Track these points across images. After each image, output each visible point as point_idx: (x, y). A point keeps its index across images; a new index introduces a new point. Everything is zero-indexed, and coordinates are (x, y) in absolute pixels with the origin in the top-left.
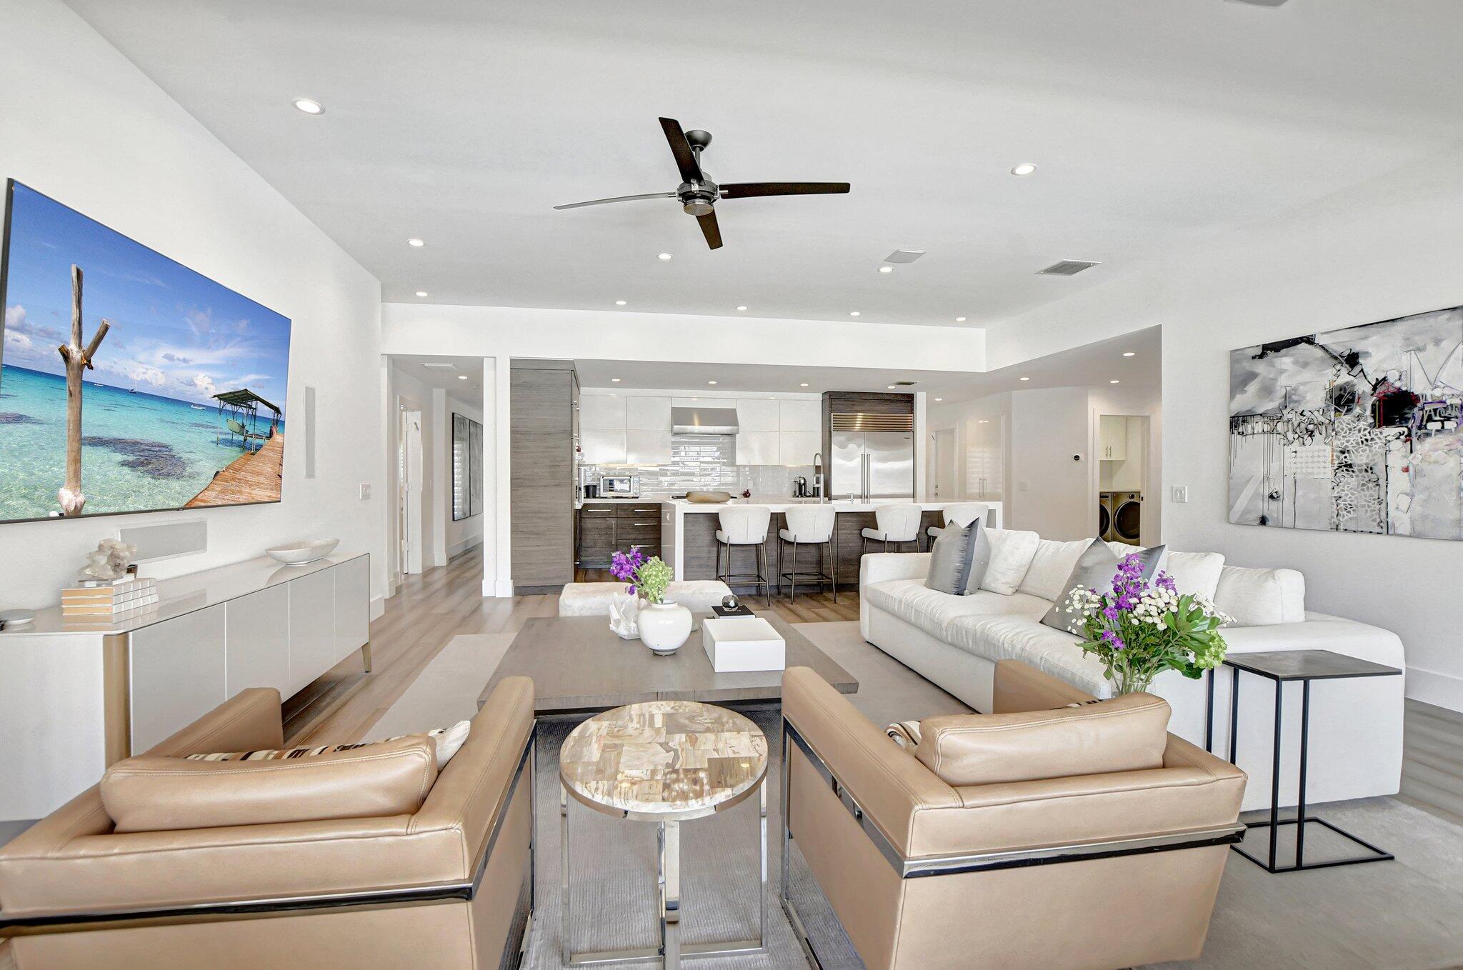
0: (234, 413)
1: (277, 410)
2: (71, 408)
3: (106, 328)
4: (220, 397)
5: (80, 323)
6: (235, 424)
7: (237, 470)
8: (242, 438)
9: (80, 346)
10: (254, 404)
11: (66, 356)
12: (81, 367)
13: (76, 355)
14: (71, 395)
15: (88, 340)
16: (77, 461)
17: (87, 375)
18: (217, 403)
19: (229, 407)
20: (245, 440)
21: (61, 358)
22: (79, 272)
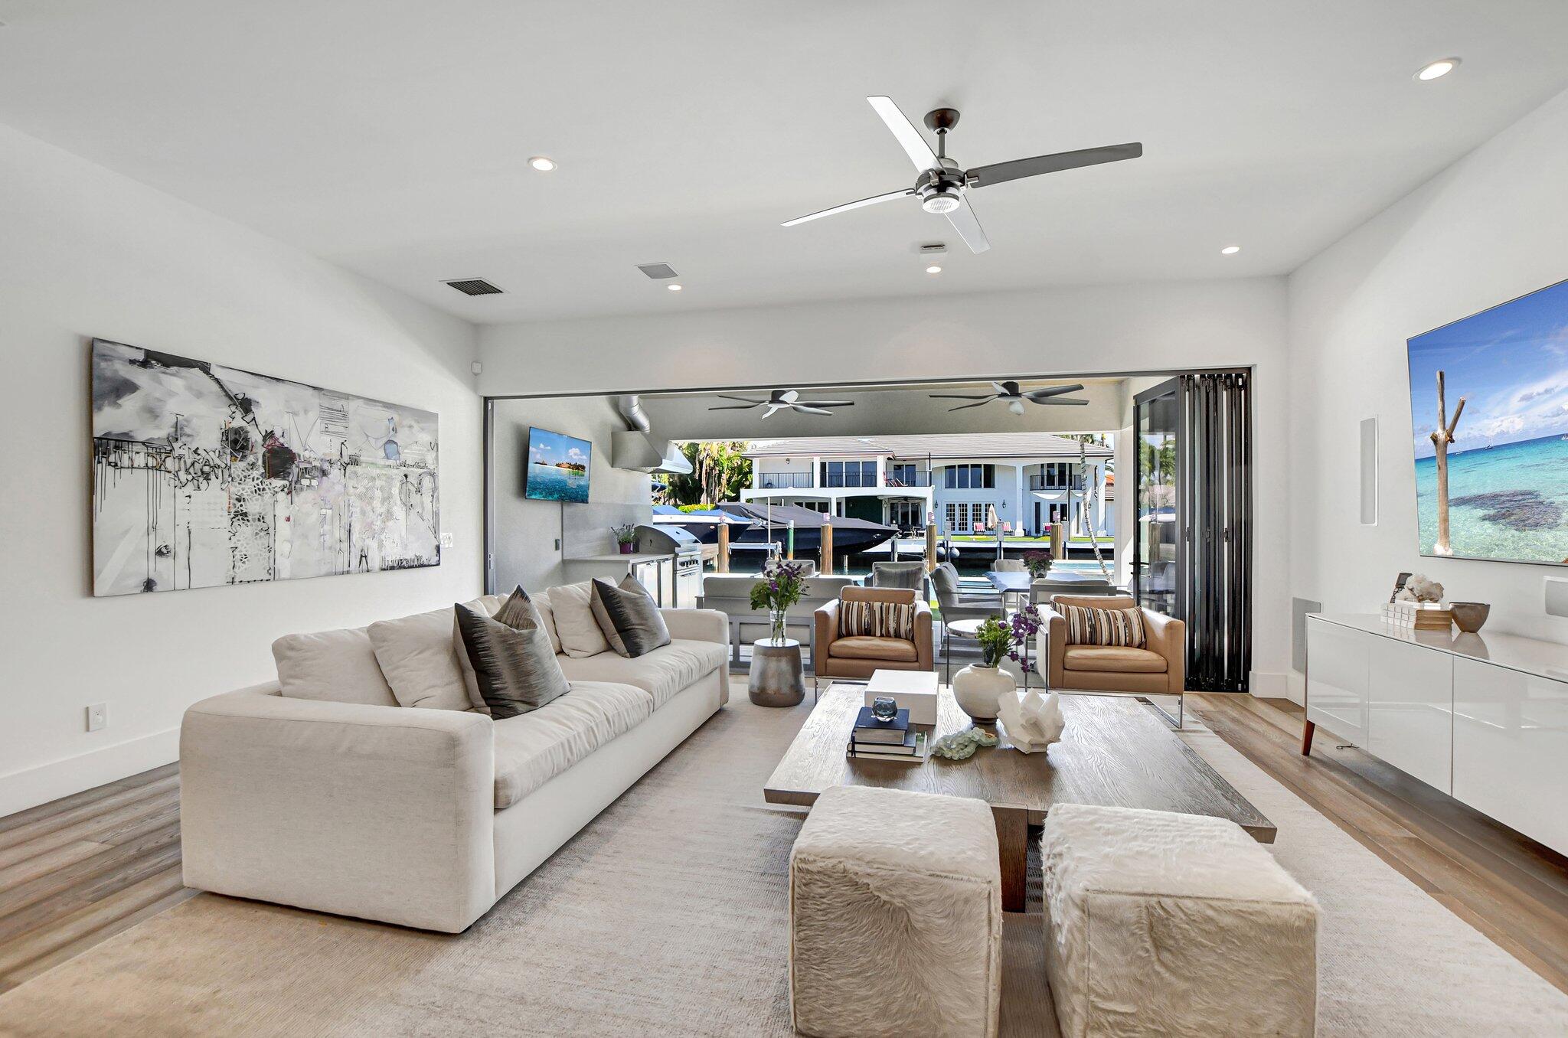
2: (1440, 478)
3: (1463, 403)
5: (1443, 411)
9: (1444, 428)
11: (1435, 440)
12: (1446, 444)
13: (1442, 436)
14: (1440, 468)
15: (1449, 421)
16: (1446, 520)
17: (1451, 448)
21: (1431, 442)
22: (1441, 374)
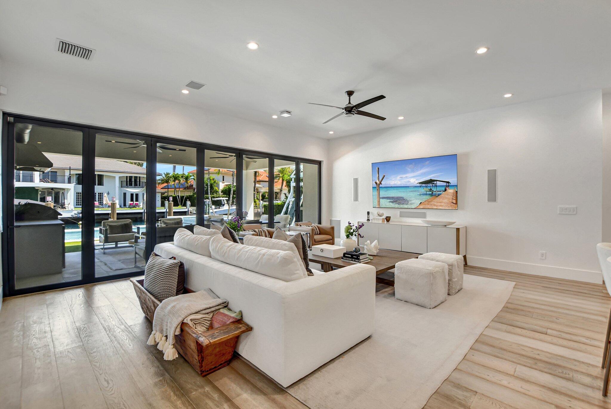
0: (426, 186)
1: (448, 182)
2: (378, 192)
3: (384, 176)
4: (420, 183)
5: (379, 177)
6: (427, 189)
7: (430, 202)
8: (431, 193)
9: (379, 181)
10: (435, 182)
11: (376, 183)
12: (379, 184)
13: (378, 182)
14: (377, 190)
15: (380, 179)
16: (379, 202)
17: (381, 186)
18: (419, 185)
19: (424, 185)
20: (432, 193)
21: (375, 184)
22: (378, 168)
